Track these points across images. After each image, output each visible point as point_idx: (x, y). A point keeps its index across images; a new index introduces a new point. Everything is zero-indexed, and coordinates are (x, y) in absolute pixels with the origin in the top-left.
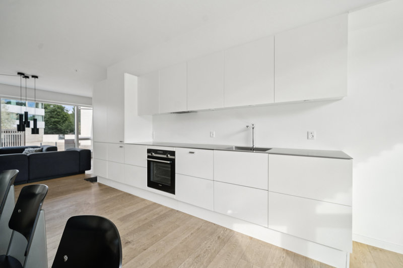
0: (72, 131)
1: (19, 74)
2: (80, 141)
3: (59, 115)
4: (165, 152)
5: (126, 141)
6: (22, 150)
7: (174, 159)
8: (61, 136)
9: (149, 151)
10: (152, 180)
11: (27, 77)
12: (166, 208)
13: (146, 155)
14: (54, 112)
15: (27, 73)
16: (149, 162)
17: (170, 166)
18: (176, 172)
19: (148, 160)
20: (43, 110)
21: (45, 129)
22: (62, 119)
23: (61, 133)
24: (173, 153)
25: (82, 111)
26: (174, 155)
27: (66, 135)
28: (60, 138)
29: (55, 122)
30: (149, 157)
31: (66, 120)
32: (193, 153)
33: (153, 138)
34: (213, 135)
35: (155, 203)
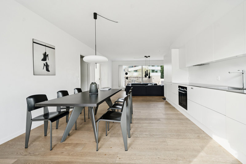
1: (145, 56)
4: (184, 87)
5: (172, 82)
6: (147, 84)
11: (147, 57)
12: (185, 117)
13: (178, 88)
16: (179, 92)
17: (186, 95)
18: (187, 98)
21: (161, 76)
26: (187, 89)
30: (179, 90)
35: (182, 114)
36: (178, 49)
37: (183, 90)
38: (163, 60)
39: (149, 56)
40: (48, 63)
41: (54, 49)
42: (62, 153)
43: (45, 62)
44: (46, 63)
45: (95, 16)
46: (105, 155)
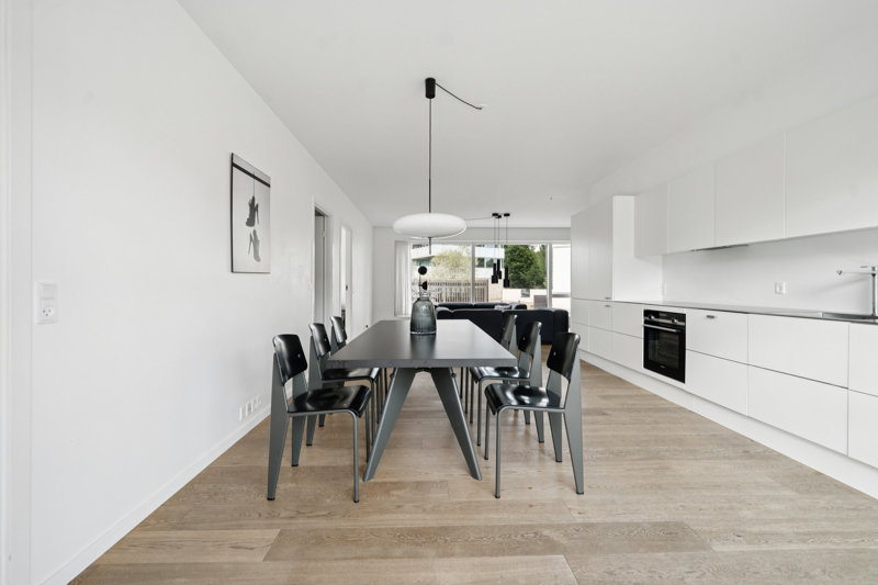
0: (540, 284)
1: (494, 215)
2: (553, 299)
3: (522, 256)
4: (670, 315)
5: (615, 298)
7: (684, 327)
8: (524, 290)
9: (647, 313)
10: (650, 357)
11: (500, 217)
13: (642, 319)
14: (515, 251)
15: (501, 212)
16: (646, 329)
17: (677, 338)
18: (687, 347)
19: (645, 328)
20: (503, 250)
22: (526, 262)
23: (525, 287)
24: (682, 317)
25: (554, 251)
26: (684, 321)
27: (531, 290)
28: (524, 295)
29: (516, 268)
30: (646, 322)
31: (532, 263)
32: (712, 317)
33: (663, 294)
34: (781, 289)
36: (633, 197)
37: (669, 322)
38: (569, 229)
39: (507, 215)
40: (258, 234)
41: (269, 186)
42: (399, 507)
43: (251, 229)
44: (255, 232)
45: (430, 87)
46: (531, 506)
